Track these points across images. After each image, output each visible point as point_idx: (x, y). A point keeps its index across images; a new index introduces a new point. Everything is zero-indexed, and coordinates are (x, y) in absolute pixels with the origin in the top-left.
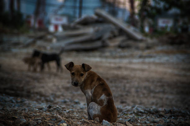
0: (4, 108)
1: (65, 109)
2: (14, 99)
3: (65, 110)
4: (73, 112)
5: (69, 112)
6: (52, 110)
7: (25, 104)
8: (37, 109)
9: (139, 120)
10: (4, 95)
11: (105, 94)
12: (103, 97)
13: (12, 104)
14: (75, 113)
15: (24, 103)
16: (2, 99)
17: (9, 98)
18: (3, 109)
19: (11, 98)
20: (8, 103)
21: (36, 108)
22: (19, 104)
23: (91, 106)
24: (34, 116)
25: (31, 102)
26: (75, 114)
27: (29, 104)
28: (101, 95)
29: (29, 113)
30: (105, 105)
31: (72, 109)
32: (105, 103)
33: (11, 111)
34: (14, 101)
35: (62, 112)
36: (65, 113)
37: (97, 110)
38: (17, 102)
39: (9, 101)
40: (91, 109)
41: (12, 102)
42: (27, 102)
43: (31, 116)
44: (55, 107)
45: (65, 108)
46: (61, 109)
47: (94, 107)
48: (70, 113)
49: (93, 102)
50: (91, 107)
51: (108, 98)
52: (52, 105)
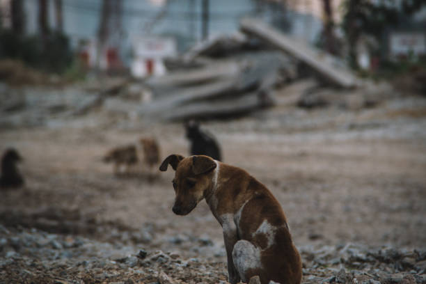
0: (36, 263)
1: (178, 259)
2: (57, 239)
3: (179, 262)
4: (198, 265)
5: (188, 266)
6: (149, 263)
7: (84, 251)
8: (114, 262)
9: (355, 279)
10: (34, 230)
11: (269, 221)
12: (265, 227)
13: (53, 251)
14: (204, 267)
15: (80, 247)
16: (30, 240)
17: (45, 237)
18: (33, 265)
19: (51, 237)
20: (45, 249)
21: (110, 259)
22: (71, 251)
23: (239, 249)
24: (107, 277)
25: (97, 244)
26: (203, 269)
27: (94, 249)
28: (260, 222)
29: (94, 272)
30: (272, 246)
31: (194, 259)
32: (270, 242)
33: (51, 269)
34: (58, 245)
35: (171, 266)
36: (180, 268)
37: (253, 258)
38: (65, 247)
39: (45, 246)
40: (240, 256)
41: (55, 248)
42: (88, 244)
43: (100, 278)
44: (155, 256)
45: (177, 256)
46: (170, 259)
47: (245, 251)
48: (191, 267)
49: (242, 241)
50: (238, 253)
51: (276, 228)
52: (148, 252)
